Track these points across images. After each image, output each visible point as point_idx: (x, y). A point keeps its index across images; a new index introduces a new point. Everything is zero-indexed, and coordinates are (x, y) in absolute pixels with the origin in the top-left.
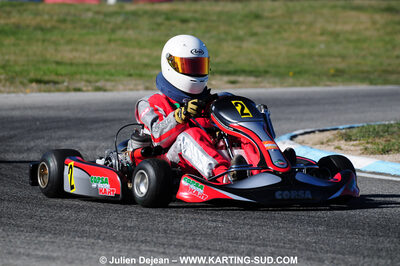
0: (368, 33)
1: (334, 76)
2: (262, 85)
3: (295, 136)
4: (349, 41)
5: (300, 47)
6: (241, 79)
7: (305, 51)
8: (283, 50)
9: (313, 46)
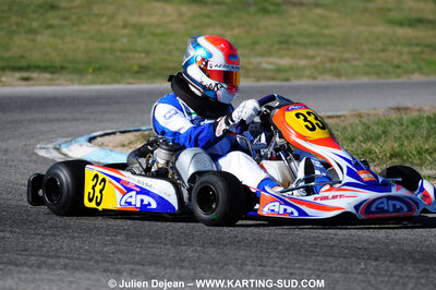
0: (174, 26)
1: (137, 72)
2: (58, 82)
3: (94, 138)
4: (154, 34)
5: (100, 41)
6: (35, 75)
7: (106, 45)
8: (81, 44)
9: (114, 40)
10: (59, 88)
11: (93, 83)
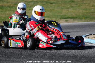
2: (75, 21)
3: (86, 36)
6: (69, 20)
7: (88, 11)
8: (81, 11)
10: (76, 23)
11: (84, 21)
